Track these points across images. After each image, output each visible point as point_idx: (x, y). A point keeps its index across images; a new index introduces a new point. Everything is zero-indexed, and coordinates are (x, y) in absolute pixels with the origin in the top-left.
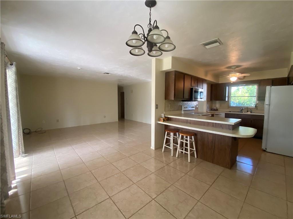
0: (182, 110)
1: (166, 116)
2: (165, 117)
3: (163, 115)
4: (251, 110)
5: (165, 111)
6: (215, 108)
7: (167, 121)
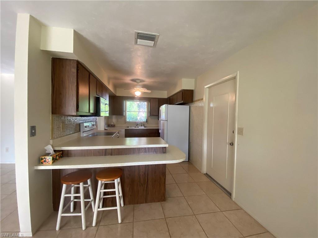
0: (80, 131)
1: (57, 149)
2: (55, 151)
3: (50, 149)
4: (144, 124)
5: (53, 138)
6: (112, 124)
7: (61, 160)
